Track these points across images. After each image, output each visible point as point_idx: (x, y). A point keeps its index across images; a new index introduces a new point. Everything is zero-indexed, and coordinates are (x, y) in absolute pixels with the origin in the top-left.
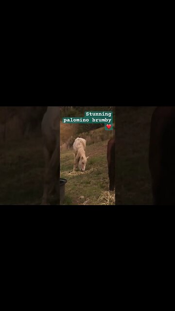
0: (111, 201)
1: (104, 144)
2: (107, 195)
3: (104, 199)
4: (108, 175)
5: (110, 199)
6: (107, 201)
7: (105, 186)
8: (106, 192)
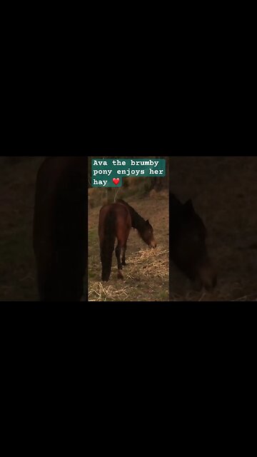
0: (104, 296)
1: (94, 213)
2: (99, 288)
3: (94, 293)
4: (99, 258)
5: (103, 293)
6: (98, 296)
7: (95, 274)
8: (96, 283)
